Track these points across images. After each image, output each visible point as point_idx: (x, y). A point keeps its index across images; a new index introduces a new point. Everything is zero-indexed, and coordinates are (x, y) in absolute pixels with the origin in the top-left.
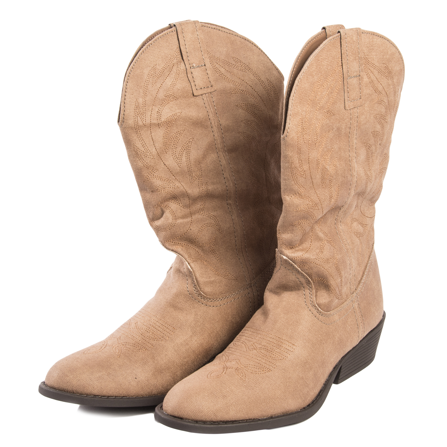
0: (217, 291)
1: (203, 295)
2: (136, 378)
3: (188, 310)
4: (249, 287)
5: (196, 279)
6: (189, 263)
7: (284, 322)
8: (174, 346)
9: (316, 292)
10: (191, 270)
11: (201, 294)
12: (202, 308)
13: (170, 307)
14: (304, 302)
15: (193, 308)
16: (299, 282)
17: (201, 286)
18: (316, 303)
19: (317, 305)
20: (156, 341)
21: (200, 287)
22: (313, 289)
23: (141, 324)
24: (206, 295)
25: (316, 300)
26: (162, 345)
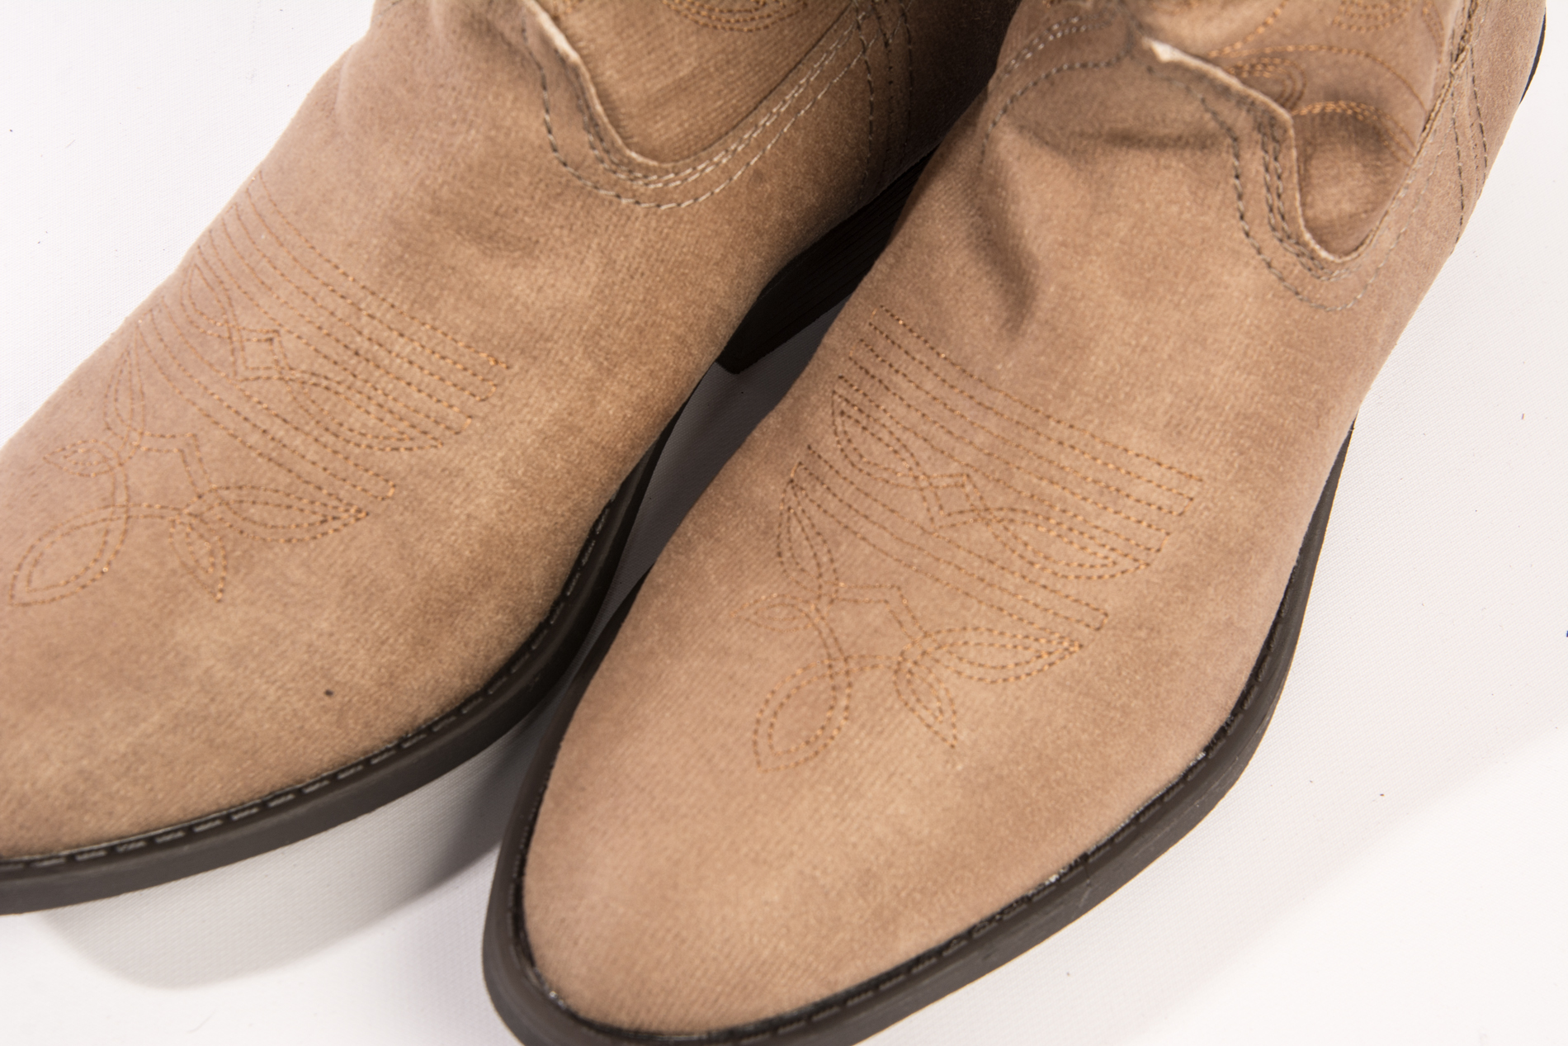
0: (713, 115)
1: (639, 165)
2: (329, 693)
3: (558, 245)
4: (864, 18)
5: (604, 97)
6: (556, 19)
7: (1130, 344)
8: (504, 460)
9: (1305, 159)
10: (574, 56)
11: (630, 161)
12: (637, 224)
13: (459, 238)
14: (1233, 222)
15: (588, 231)
16: (1212, 125)
17: (630, 126)
18: (1307, 221)
19: (1307, 236)
20: (405, 454)
21: (621, 130)
22: (1289, 148)
23: (301, 344)
24: (655, 158)
25: (1303, 204)
26: (439, 471)
